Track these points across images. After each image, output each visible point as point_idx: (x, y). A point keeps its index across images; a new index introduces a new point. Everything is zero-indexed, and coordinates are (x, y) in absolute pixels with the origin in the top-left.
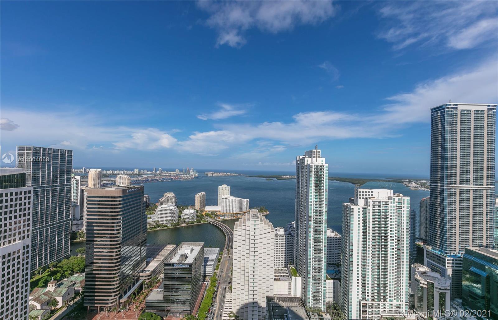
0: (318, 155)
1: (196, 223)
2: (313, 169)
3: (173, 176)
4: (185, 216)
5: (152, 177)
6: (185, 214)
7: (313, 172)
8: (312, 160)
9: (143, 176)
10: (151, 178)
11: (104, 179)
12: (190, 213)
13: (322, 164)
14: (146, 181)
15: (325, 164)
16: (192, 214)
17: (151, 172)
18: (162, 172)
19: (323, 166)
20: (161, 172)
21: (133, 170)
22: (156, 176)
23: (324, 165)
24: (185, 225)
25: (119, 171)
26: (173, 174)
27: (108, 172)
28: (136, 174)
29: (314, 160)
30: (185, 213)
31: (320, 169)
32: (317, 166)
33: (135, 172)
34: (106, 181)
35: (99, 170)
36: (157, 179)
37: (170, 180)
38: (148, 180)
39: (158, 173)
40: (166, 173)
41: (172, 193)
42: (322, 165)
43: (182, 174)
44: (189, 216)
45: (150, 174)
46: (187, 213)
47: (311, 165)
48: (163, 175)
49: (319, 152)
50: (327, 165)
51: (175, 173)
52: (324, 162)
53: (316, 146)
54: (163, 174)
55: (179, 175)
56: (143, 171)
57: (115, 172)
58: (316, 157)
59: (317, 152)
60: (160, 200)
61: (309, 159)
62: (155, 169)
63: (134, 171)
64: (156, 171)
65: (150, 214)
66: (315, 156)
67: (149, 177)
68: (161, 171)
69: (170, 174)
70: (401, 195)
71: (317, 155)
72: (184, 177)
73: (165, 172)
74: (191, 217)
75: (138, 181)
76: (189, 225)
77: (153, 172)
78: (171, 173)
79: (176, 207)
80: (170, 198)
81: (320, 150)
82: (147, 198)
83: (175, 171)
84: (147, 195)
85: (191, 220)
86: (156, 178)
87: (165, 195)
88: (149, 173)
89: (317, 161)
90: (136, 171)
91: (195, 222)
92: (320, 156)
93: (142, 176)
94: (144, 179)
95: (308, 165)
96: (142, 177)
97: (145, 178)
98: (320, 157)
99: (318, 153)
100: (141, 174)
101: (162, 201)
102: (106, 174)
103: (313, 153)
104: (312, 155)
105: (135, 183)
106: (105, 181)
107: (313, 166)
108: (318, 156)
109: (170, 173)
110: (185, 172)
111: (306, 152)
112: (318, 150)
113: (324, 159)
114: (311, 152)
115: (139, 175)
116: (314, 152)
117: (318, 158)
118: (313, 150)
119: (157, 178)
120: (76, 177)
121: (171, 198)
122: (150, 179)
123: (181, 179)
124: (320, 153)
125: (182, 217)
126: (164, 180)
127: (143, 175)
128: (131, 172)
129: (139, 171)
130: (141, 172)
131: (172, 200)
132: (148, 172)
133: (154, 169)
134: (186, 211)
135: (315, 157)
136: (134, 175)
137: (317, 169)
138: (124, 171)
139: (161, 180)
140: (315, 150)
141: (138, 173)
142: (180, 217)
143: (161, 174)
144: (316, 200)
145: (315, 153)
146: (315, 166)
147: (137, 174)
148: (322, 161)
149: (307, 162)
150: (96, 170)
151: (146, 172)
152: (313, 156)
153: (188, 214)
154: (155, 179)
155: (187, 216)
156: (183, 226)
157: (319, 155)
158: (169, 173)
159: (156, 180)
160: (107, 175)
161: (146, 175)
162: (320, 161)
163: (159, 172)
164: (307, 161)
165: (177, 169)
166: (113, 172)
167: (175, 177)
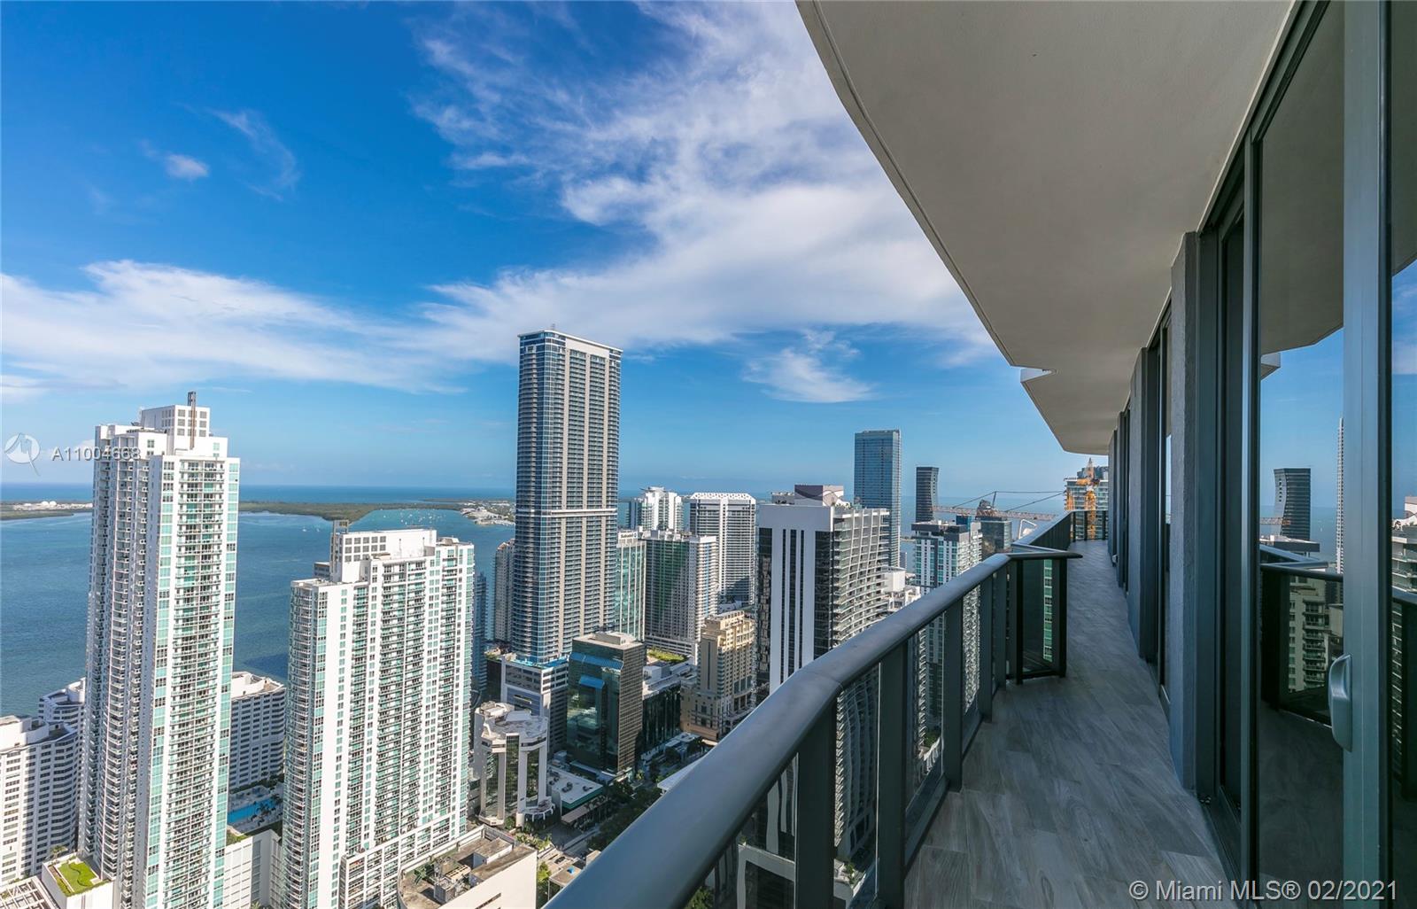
0: (198, 424)
2: (177, 477)
7: (177, 486)
8: (171, 443)
13: (214, 459)
15: (228, 456)
19: (219, 465)
23: (223, 462)
29: (182, 441)
31: (208, 475)
32: (193, 464)
42: (216, 462)
47: (166, 458)
49: (203, 415)
50: (237, 461)
52: (223, 455)
53: (190, 394)
58: (192, 433)
59: (193, 414)
61: (161, 441)
66: (187, 428)
70: (455, 540)
71: (192, 423)
81: (207, 410)
89: (192, 446)
92: (207, 429)
95: (155, 462)
98: (208, 433)
99: (198, 419)
103: (177, 418)
104: (171, 423)
107: (178, 466)
108: (198, 428)
111: (143, 412)
112: (199, 410)
113: (223, 442)
114: (169, 412)
116: (182, 413)
117: (197, 438)
118: (178, 408)
124: (207, 420)
135: (186, 432)
137: (192, 475)
140: (188, 409)
144: (189, 584)
145: (187, 418)
146: (186, 464)
148: (216, 446)
149: (151, 449)
152: (177, 427)
157: (203, 424)
162: (207, 448)
164: (151, 443)
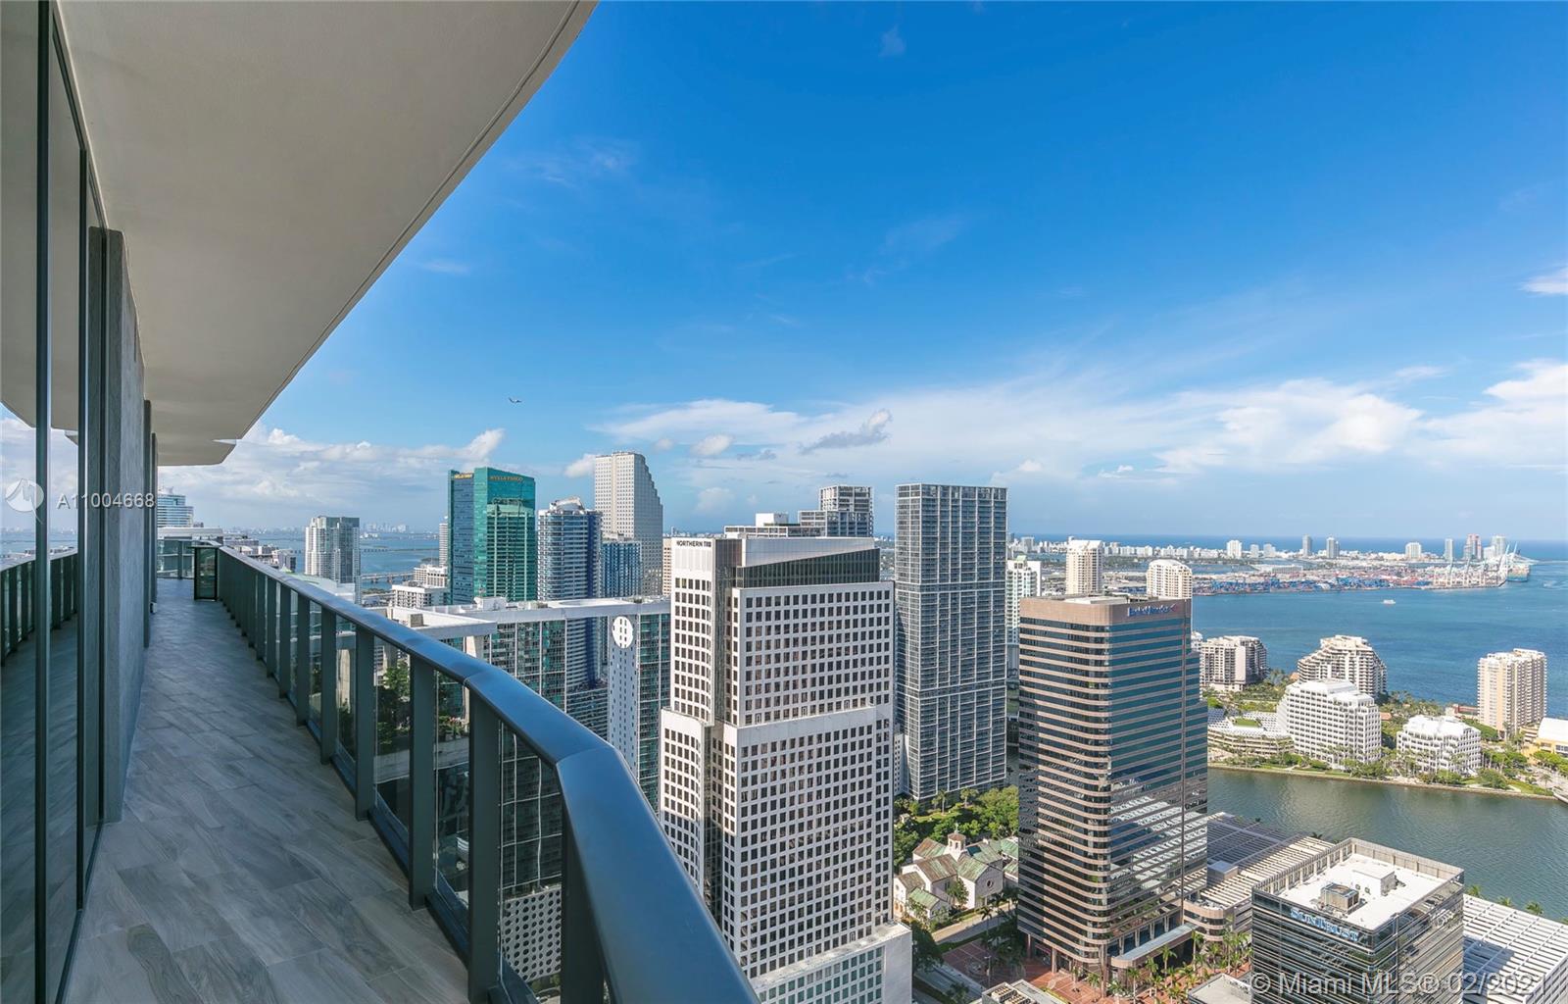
1: (1475, 786)
3: (1390, 570)
4: (1417, 745)
5: (1294, 572)
6: (1417, 736)
9: (1256, 566)
10: (1288, 576)
11: (1125, 574)
12: (1439, 735)
14: (1266, 585)
16: (1456, 743)
17: (1291, 554)
18: (1341, 553)
20: (1337, 555)
21: (1221, 545)
22: (1309, 566)
24: (1413, 781)
25: (1175, 547)
26: (1395, 563)
27: (1141, 551)
28: (1234, 561)
30: (1414, 731)
33: (1230, 554)
34: (1131, 579)
35: (1095, 544)
36: (1315, 582)
37: (1374, 588)
38: (1276, 584)
39: (1323, 558)
40: (1357, 558)
41: (1359, 640)
43: (1437, 561)
44: (1435, 749)
45: (1289, 561)
46: (1429, 733)
48: (1345, 567)
51: (1403, 556)
54: (1343, 562)
55: (1425, 566)
56: (1261, 548)
57: (1163, 550)
60: (1303, 661)
62: (1310, 541)
63: (1225, 549)
64: (1314, 547)
65: (1263, 709)
67: (1283, 571)
68: (1338, 548)
69: (1376, 563)
72: (1445, 576)
73: (1354, 553)
74: (1445, 754)
75: (1237, 584)
76: (1433, 785)
77: (1301, 552)
78: (1382, 559)
79: (1367, 697)
80: (1347, 659)
82: (1253, 649)
83: (1402, 551)
84: (1253, 639)
85: (1445, 766)
86: (1311, 577)
87: (1324, 642)
88: (1284, 555)
90: (1234, 549)
91: (1469, 778)
93: (1253, 569)
94: (1262, 580)
96: (1252, 572)
97: (1266, 575)
100: (1252, 562)
101: (1312, 669)
102: (1131, 559)
105: (1223, 590)
106: (1126, 579)
109: (1376, 559)
110: (1458, 553)
115: (1244, 563)
119: (1316, 578)
120: (1031, 564)
121: (1352, 661)
122: (1284, 578)
123: (1431, 583)
125: (1398, 744)
126: (1345, 585)
127: (1259, 562)
128: (1214, 553)
129: (1246, 547)
130: (1254, 552)
131: (1357, 670)
132: (1278, 554)
133: (1305, 542)
134: (1420, 725)
136: (1226, 562)
138: (1192, 548)
139: (1332, 586)
141: (1239, 556)
142: (1388, 742)
143: (1334, 562)
147: (1237, 561)
150: (1085, 542)
151: (1271, 552)
153: (1430, 739)
154: (1306, 582)
155: (1423, 747)
156: (1404, 786)
158: (1373, 556)
159: (1309, 583)
160: (1136, 561)
161: (1268, 562)
163: (1324, 553)
165: (1414, 541)
166: (1153, 551)
167: (1399, 574)
